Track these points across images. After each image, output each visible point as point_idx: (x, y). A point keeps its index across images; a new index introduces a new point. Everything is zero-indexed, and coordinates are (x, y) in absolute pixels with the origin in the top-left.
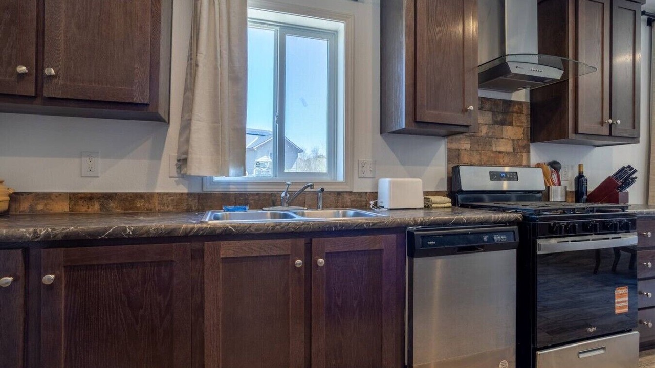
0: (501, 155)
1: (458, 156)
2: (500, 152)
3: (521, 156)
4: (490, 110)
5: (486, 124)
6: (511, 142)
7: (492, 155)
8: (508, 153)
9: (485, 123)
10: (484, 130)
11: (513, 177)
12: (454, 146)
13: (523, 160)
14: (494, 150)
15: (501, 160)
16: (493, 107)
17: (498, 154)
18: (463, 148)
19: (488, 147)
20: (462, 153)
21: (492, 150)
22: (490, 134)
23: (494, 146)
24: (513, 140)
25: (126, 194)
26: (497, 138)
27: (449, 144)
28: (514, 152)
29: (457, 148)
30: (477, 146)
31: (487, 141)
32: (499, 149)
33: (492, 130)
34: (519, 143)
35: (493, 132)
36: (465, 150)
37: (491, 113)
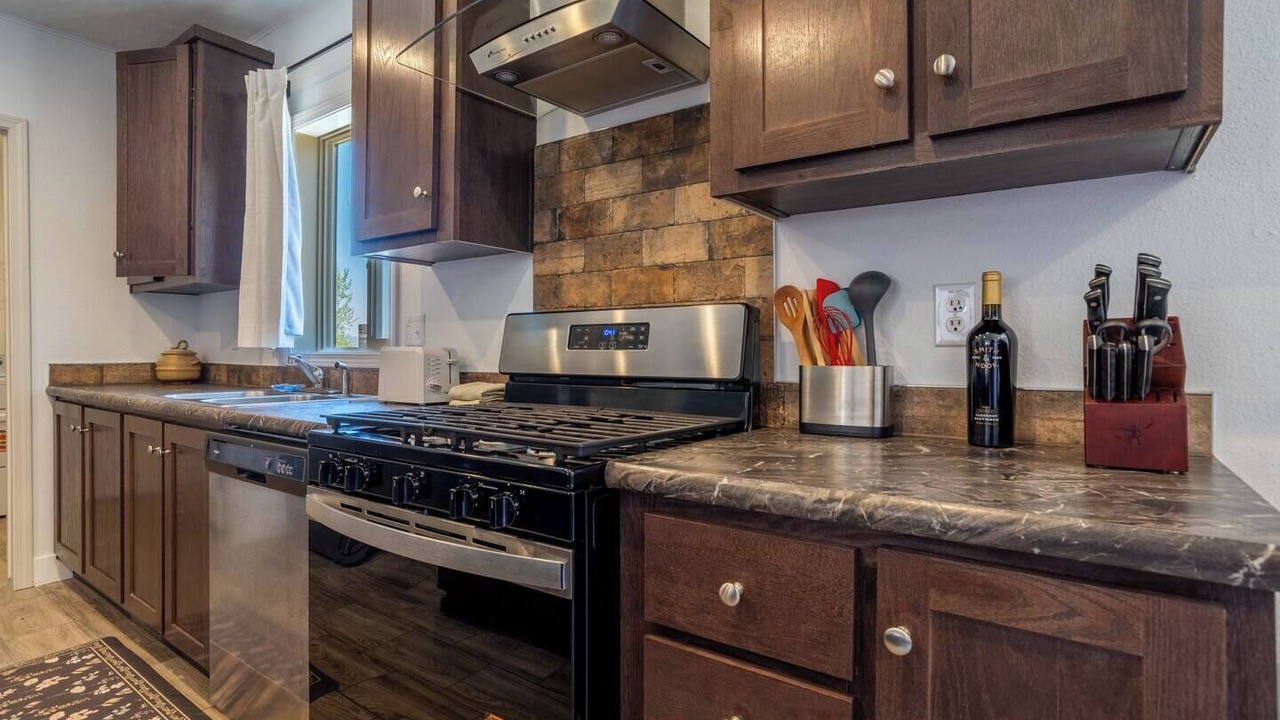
0: (668, 274)
1: (556, 292)
2: (664, 267)
3: (741, 268)
4: (639, 155)
5: (624, 197)
6: (701, 228)
7: (642, 277)
8: (690, 267)
9: (622, 193)
10: (619, 214)
11: (636, 337)
12: (548, 267)
13: (742, 282)
14: (647, 262)
15: (668, 290)
16: (645, 144)
17: (658, 271)
18: (567, 270)
19: (630, 256)
20: (566, 281)
21: (640, 265)
22: (636, 221)
23: (645, 251)
24: (708, 224)
25: (234, 365)
26: (656, 229)
27: (538, 265)
28: (711, 258)
29: (554, 271)
30: (599, 259)
31: (629, 241)
32: (661, 258)
33: (640, 210)
34: (731, 228)
35: (643, 215)
36: (572, 273)
37: (640, 161)
